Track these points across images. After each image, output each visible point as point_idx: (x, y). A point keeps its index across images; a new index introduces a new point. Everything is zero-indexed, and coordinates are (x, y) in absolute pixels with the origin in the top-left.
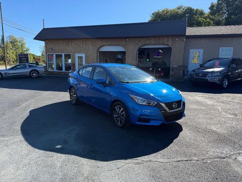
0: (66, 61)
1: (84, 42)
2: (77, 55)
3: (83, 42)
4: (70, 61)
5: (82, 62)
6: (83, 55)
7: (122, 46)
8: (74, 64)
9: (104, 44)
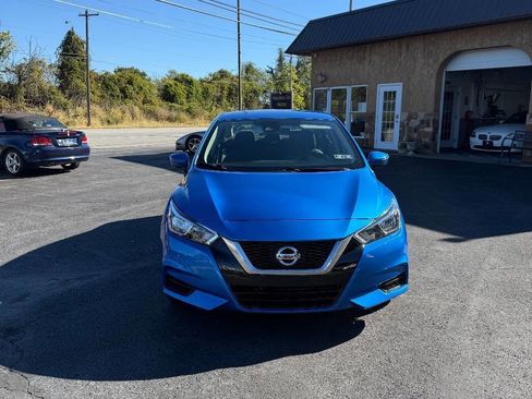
0: (355, 108)
1: (404, 47)
2: (382, 89)
3: (400, 46)
4: (363, 108)
5: (393, 109)
6: (398, 88)
7: (520, 47)
8: (371, 116)
9: (460, 47)
